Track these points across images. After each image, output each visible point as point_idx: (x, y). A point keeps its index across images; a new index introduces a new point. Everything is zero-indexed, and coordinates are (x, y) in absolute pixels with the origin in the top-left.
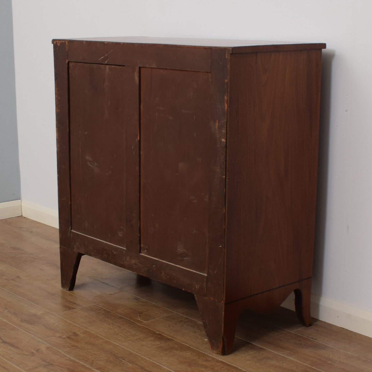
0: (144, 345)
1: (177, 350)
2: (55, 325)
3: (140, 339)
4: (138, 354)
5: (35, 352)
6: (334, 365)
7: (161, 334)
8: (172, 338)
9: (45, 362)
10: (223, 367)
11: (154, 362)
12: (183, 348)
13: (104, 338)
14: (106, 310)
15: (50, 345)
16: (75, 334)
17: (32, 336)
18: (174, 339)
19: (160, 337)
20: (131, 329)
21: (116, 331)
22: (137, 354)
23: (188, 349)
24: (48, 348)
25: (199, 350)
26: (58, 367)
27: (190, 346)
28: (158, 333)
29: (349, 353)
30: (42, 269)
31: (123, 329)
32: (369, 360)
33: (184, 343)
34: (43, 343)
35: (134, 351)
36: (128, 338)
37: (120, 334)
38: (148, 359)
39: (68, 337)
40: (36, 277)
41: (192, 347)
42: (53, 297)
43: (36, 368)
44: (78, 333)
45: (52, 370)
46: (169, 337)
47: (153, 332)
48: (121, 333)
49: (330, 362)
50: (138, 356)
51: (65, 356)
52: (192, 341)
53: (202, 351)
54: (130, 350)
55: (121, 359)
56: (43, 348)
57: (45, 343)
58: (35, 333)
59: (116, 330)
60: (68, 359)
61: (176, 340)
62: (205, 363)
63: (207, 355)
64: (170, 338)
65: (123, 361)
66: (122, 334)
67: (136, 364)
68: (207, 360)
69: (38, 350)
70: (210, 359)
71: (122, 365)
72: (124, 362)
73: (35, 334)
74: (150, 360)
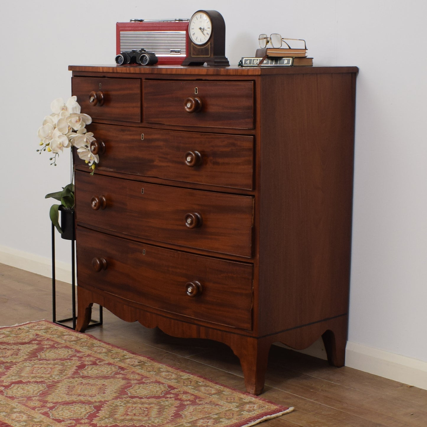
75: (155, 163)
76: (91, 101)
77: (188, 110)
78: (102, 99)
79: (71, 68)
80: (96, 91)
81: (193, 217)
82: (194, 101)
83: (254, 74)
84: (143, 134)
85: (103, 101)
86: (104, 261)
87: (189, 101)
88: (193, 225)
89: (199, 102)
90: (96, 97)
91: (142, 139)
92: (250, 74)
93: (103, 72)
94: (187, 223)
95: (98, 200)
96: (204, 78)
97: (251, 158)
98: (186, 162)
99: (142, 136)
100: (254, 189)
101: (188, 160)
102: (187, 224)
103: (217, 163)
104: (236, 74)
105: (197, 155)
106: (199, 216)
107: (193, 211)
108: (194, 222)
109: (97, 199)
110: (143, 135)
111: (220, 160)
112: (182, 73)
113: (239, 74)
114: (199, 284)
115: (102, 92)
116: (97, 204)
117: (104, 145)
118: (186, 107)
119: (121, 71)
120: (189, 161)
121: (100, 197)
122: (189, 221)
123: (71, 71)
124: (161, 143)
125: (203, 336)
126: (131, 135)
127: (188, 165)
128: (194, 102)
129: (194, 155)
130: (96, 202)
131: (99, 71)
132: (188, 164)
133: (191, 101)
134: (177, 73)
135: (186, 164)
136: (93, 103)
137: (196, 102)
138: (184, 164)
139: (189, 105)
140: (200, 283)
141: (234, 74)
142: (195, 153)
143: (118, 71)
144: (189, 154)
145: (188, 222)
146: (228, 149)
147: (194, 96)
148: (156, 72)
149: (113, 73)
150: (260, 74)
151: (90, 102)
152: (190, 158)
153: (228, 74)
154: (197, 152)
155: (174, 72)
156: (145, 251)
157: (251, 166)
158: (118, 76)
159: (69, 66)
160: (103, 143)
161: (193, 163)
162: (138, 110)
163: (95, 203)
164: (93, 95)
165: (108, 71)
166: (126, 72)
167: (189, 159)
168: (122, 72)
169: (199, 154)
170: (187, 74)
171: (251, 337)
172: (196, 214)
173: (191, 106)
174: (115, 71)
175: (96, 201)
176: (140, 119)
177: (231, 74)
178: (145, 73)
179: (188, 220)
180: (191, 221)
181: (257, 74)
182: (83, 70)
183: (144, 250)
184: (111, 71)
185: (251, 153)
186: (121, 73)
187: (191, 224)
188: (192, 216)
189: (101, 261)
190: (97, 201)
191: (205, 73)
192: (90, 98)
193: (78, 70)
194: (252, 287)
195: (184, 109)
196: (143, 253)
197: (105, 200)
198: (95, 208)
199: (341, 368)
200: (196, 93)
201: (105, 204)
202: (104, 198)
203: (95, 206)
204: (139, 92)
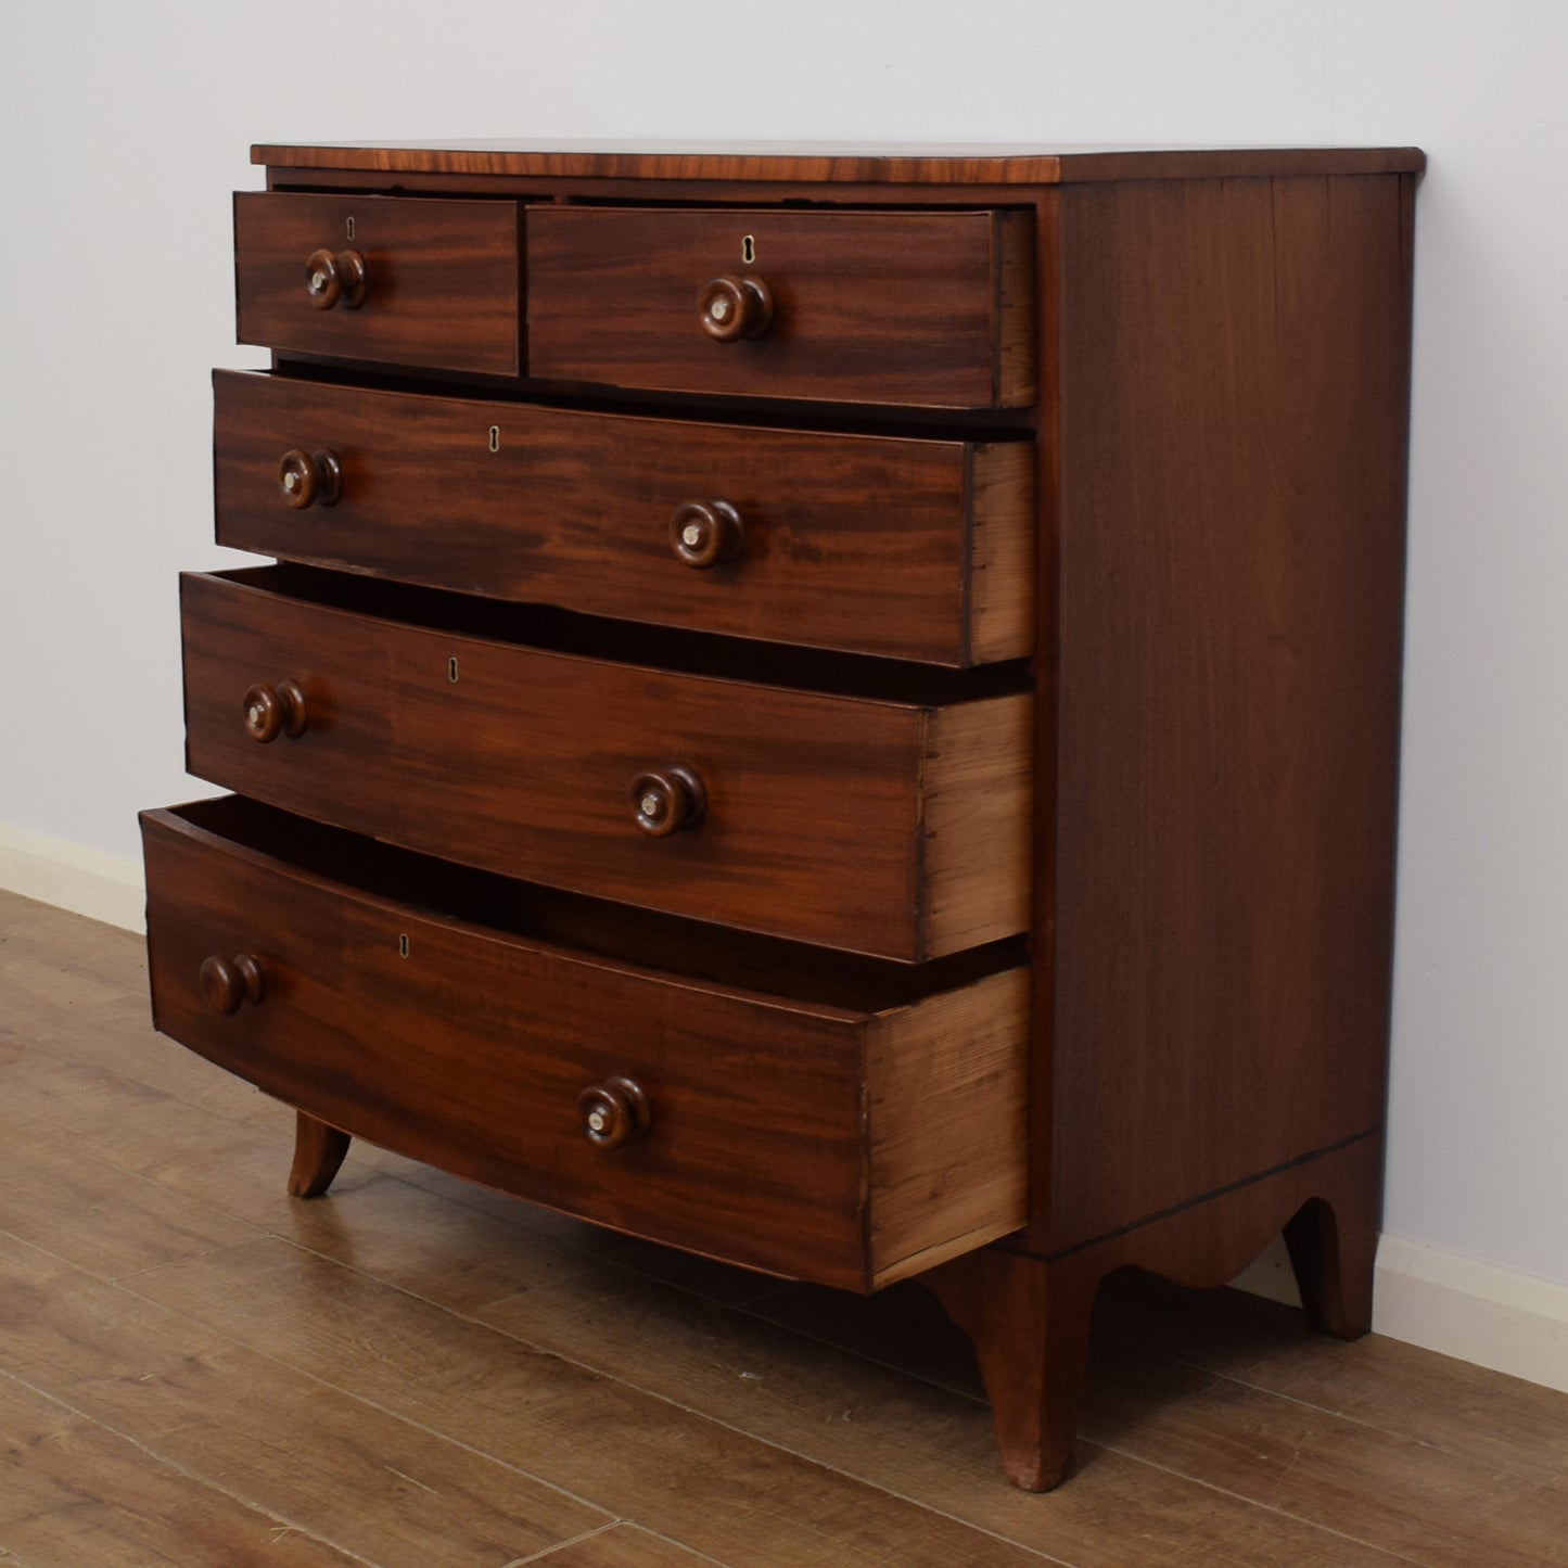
0: (485, 1407)
1: (626, 1423)
2: (106, 1328)
3: (469, 1377)
4: (465, 1446)
5: (23, 1446)
6: (1282, 1469)
7: (558, 1355)
8: (604, 1370)
9: (70, 1489)
10: (824, 1493)
11: (534, 1478)
12: (650, 1412)
13: (316, 1379)
14: (322, 1260)
15: (88, 1417)
16: (193, 1363)
17: (13, 1377)
18: (611, 1377)
19: (554, 1370)
20: (429, 1336)
21: (366, 1349)
22: (459, 1444)
23: (674, 1416)
24: (79, 1429)
25: (721, 1419)
26: (124, 1512)
27: (679, 1405)
28: (542, 1350)
29: (1339, 1414)
30: (47, 1093)
31: (395, 1337)
33: (653, 1394)
34: (57, 1408)
35: (446, 1433)
36: (421, 1379)
37: (384, 1359)
38: (507, 1466)
39: (165, 1380)
40: (23, 1125)
41: (689, 1410)
42: (95, 1207)
43: (31, 1517)
44: (208, 1359)
45: (99, 1526)
46: (592, 1369)
47: (524, 1349)
48: (388, 1358)
49: (1264, 1457)
50: (464, 1452)
51: (154, 1462)
52: (687, 1383)
53: (732, 1424)
54: (430, 1430)
55: (393, 1470)
56: (58, 1430)
57: (67, 1406)
58: (22, 1364)
59: (365, 1342)
60: (166, 1474)
61: (619, 1380)
62: (746, 1477)
63: (753, 1442)
64: (596, 1371)
65: (404, 1476)
66: (391, 1362)
67: (459, 1490)
68: (755, 1465)
69: (36, 1441)
70: (768, 1459)
71: (401, 1494)
72: (409, 1482)
73: (22, 1367)
74: (518, 1471)
75: (549, 549)
76: (313, 291)
77: (715, 330)
78: (358, 281)
79: (260, 154)
80: (333, 248)
81: (667, 786)
82: (741, 291)
83: (1033, 180)
84: (496, 428)
85: (361, 290)
86: (250, 968)
87: (719, 291)
88: (668, 823)
89: (761, 295)
90: (332, 272)
91: (491, 448)
92: (1014, 177)
93: (393, 171)
94: (643, 813)
95: (271, 700)
96: (815, 196)
97: (956, 534)
98: (681, 548)
99: (491, 435)
101: (687, 542)
102: (640, 818)
103: (812, 555)
104: (956, 179)
105: (723, 518)
106: (690, 781)
107: (662, 762)
108: (671, 809)
109: (265, 697)
110: (494, 431)
111: (824, 542)
112: (723, 176)
113: (965, 180)
114: (636, 1089)
115: (359, 252)
116: (268, 718)
117: (336, 470)
118: (707, 320)
119: (468, 165)
120: (694, 543)
121: (281, 686)
122: (649, 804)
123: (263, 168)
124: (569, 468)
126: (444, 430)
127: (686, 563)
128: (739, 295)
129: (711, 518)
130: (262, 710)
131: (376, 167)
132: (688, 556)
133: (727, 293)
134: (704, 176)
135: (679, 558)
136: (323, 299)
137: (751, 295)
138: (671, 554)
139: (719, 309)
140: (639, 1087)
141: (947, 180)
142: (716, 512)
143: (456, 168)
144: (690, 517)
145: (644, 809)
146: (858, 497)
147: (741, 272)
148: (612, 172)
149: (435, 173)
150: (1056, 179)
151: (308, 293)
152: (697, 530)
153: (922, 179)
154: (723, 505)
155: (690, 173)
157: (956, 569)
158: (454, 185)
159: (254, 147)
160: (332, 462)
161: (708, 553)
162: (510, 327)
163: (261, 715)
164: (319, 265)
165: (413, 168)
166: (487, 170)
167: (691, 535)
168: (473, 171)
169: (735, 515)
170: (745, 178)
172: (680, 772)
173: (730, 311)
174: (444, 168)
175: (264, 705)
176: (517, 362)
177: (935, 178)
178: (569, 173)
179: (645, 800)
180: (656, 803)
181: (1044, 177)
182: (312, 164)
184: (426, 167)
185: (956, 513)
186: (469, 174)
187: (656, 818)
188: (661, 786)
189: (235, 972)
190: (269, 704)
191: (822, 177)
192: (310, 278)
193: (288, 162)
195: (700, 324)
197: (299, 699)
198: (260, 734)
199: (1360, 1340)
200: (749, 257)
201: (301, 715)
202: (295, 692)
203: (260, 724)
204: (511, 251)
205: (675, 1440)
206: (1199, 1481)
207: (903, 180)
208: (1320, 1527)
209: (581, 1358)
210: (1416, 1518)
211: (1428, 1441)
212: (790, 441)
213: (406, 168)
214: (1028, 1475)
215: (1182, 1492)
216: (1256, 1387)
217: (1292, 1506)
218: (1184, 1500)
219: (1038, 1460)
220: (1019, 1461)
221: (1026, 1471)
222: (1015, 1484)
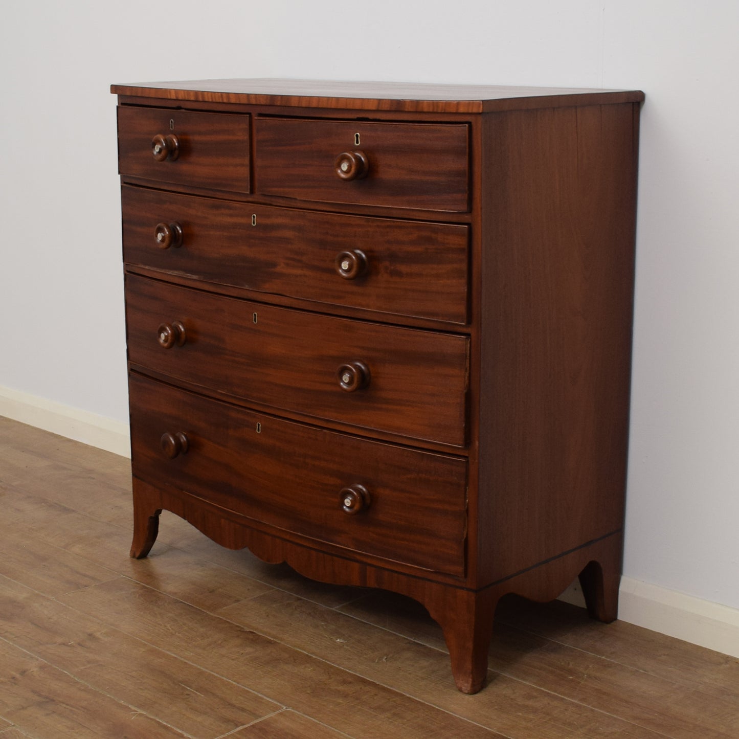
0: (224, 656)
1: (286, 663)
2: (52, 620)
3: (215, 642)
4: (215, 674)
5: (18, 676)
6: (579, 683)
7: (255, 632)
8: (275, 638)
9: (40, 695)
10: (376, 695)
11: (246, 689)
12: (297, 658)
13: (147, 643)
14: (147, 588)
15: (46, 662)
16: (91, 636)
17: (11, 643)
18: (279, 642)
19: (253, 638)
20: (197, 623)
21: (169, 629)
22: (212, 673)
23: (308, 660)
24: (42, 668)
25: (328, 661)
26: (64, 705)
27: (310, 655)
28: (247, 629)
29: (603, 657)
31: (181, 623)
32: (641, 671)
33: (298, 649)
34: (32, 657)
35: (207, 668)
36: (194, 643)
37: (177, 634)
38: (234, 683)
39: (79, 644)
41: (314, 657)
42: (44, 564)
44: (98, 634)
45: (54, 712)
46: (270, 638)
47: (239, 629)
48: (179, 633)
49: (571, 678)
50: (215, 677)
51: (77, 682)
52: (312, 644)
53: (333, 663)
54: (199, 667)
55: (183, 685)
56: (33, 668)
57: (36, 657)
58: (15, 637)
59: (168, 626)
60: (82, 688)
61: (282, 643)
62: (341, 688)
63: (343, 671)
64: (272, 639)
65: (188, 688)
66: (180, 635)
67: (213, 694)
68: (344, 682)
69: (23, 673)
70: (350, 679)
71: (187, 696)
72: (191, 691)
73: (15, 639)
74: (239, 685)
75: (278, 269)
76: (155, 153)
77: (343, 176)
78: (175, 149)
79: (115, 89)
80: (164, 133)
81: (354, 370)
82: (354, 158)
83: (470, 111)
84: (255, 215)
85: (177, 152)
87: (345, 158)
88: (354, 385)
89: (363, 159)
90: (164, 144)
91: (253, 224)
92: (462, 110)
93: (177, 100)
94: (343, 382)
95: (170, 330)
96: (371, 116)
97: (464, 266)
98: (340, 271)
99: (253, 218)
100: (469, 322)
101: (343, 268)
102: (342, 384)
103: (399, 274)
104: (435, 110)
105: (359, 257)
106: (363, 367)
107: (351, 360)
108: (356, 380)
109: (168, 329)
110: (254, 217)
111: (404, 268)
112: (329, 107)
113: (439, 111)
114: (364, 489)
115: (175, 135)
116: (170, 338)
117: (180, 232)
118: (339, 171)
119: (212, 98)
120: (346, 269)
121: (174, 324)
122: (346, 378)
123: (116, 95)
124: (288, 234)
125: (372, 583)
126: (231, 216)
127: (343, 277)
128: (353, 160)
129: (354, 257)
130: (166, 334)
131: (169, 97)
132: (344, 274)
133: (348, 159)
134: (320, 106)
135: (339, 275)
136: (160, 157)
137: (358, 159)
138: (334, 272)
139: (345, 166)
140: (366, 488)
141: (431, 110)
142: (356, 255)
143: (206, 99)
144: (344, 257)
145: (344, 380)
146: (419, 249)
147: (353, 149)
148: (279, 103)
149: (196, 101)
150: (481, 111)
151: (153, 153)
152: (348, 263)
153: (419, 109)
154: (358, 252)
155: (314, 105)
156: (260, 426)
157: (464, 281)
158: (206, 107)
159: (112, 86)
160: (178, 228)
161: (353, 273)
162: (245, 172)
163: (166, 336)
164: (158, 141)
165: (187, 99)
166: (221, 101)
167: (345, 265)
168: (214, 100)
169: (364, 256)
170: (339, 107)
171: (462, 588)
172: (358, 364)
173: (350, 167)
174: (200, 99)
175: (168, 332)
176: (249, 187)
177: (426, 110)
178: (258, 103)
179: (344, 376)
180: (349, 377)
181: (475, 110)
182: (139, 95)
183: (259, 424)
184: (192, 98)
185: (464, 256)
186: (212, 102)
187: (348, 384)
188: (351, 370)
189: (177, 440)
190: (170, 332)
191: (374, 108)
192: (154, 147)
193: (128, 93)
194: (465, 500)
195: (336, 172)
196: (257, 429)
197: (183, 330)
198: (166, 345)
199: (612, 623)
200: (357, 142)
201: (183, 336)
202: (181, 327)
203: (166, 341)
204: (246, 137)
205: (308, 671)
206: (542, 689)
207: (412, 110)
208: (596, 709)
209: (265, 633)
210: (638, 705)
211: (643, 670)
212: (389, 224)
213: (184, 98)
214: (467, 686)
215: (535, 694)
216: (566, 645)
217: (583, 700)
218: (536, 697)
219: (471, 680)
220: (463, 680)
221: (466, 685)
222: (460, 690)
